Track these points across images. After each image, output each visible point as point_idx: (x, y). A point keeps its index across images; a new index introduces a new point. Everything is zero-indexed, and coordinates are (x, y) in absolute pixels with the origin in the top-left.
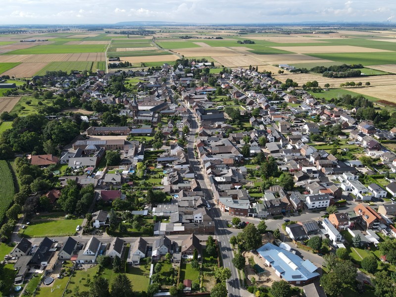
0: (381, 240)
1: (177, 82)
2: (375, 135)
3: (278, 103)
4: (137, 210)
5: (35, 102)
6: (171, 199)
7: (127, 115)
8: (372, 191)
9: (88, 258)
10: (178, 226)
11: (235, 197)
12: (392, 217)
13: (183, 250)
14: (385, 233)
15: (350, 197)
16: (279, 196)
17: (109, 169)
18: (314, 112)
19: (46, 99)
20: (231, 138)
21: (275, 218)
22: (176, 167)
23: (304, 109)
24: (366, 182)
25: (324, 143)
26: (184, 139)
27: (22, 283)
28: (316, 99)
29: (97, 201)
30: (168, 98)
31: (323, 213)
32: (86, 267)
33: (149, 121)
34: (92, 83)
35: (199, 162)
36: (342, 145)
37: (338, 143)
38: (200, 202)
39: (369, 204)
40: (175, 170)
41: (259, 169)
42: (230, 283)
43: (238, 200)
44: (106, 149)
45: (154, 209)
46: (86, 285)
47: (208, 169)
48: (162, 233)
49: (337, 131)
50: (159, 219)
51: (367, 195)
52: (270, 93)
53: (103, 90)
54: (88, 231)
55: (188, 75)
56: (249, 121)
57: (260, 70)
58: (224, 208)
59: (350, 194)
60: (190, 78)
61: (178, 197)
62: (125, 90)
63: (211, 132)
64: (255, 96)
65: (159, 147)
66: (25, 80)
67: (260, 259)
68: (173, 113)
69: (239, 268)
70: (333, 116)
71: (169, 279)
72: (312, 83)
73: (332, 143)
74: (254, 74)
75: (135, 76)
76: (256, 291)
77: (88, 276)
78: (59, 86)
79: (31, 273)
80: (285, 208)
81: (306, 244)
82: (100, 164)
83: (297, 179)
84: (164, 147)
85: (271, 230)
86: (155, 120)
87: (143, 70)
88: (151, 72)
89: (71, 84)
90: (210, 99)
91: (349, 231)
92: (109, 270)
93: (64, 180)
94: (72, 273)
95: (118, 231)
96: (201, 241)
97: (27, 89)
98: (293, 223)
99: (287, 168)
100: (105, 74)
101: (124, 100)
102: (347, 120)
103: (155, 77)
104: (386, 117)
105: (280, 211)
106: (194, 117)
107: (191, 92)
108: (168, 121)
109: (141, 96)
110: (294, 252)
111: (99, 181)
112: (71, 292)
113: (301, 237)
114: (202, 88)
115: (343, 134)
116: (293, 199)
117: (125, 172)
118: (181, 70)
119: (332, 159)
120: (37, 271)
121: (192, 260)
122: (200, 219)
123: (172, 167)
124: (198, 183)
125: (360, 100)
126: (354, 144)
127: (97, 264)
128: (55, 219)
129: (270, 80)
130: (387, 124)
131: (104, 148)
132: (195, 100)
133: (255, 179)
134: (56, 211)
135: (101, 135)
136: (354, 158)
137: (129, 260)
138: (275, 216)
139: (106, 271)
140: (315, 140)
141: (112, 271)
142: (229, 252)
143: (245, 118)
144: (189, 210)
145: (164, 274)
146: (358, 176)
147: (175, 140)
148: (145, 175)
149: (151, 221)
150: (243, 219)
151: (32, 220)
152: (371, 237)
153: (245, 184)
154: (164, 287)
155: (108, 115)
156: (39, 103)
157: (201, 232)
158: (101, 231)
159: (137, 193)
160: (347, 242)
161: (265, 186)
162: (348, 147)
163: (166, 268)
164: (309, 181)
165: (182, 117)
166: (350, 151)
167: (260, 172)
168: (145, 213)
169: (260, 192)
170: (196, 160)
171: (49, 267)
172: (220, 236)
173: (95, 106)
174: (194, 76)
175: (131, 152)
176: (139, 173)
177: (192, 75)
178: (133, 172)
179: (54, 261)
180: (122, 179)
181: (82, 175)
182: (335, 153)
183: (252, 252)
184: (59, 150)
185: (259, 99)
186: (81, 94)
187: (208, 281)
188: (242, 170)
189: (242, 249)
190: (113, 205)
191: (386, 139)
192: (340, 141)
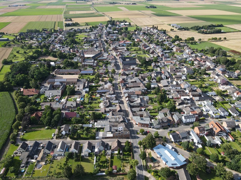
0: (222, 142)
1: (108, 37)
2: (225, 75)
3: (169, 53)
4: (85, 124)
5: (22, 51)
6: (105, 117)
7: (78, 61)
8: (221, 112)
9: (60, 153)
10: (109, 134)
11: (141, 116)
12: (230, 128)
13: (112, 148)
14: (225, 138)
15: (207, 116)
16: (167, 115)
17: (69, 98)
18: (191, 59)
19: (28, 49)
20: (140, 77)
21: (164, 129)
22: (107, 96)
23: (184, 56)
24: (217, 106)
25: (195, 80)
26: (112, 77)
27: (24, 168)
28: (193, 49)
29: (63, 118)
30: (102, 49)
31: (191, 126)
32: (59, 158)
33: (91, 65)
34: (55, 38)
35: (121, 92)
36: (206, 81)
37: (203, 80)
38: (121, 119)
39: (218, 120)
40: (107, 98)
41: (156, 97)
42: (138, 168)
43: (143, 118)
44: (66, 84)
45: (96, 123)
46: (59, 169)
47: (126, 98)
48: (100, 138)
49: (203, 73)
50: (99, 130)
51: (217, 114)
52: (165, 45)
53: (63, 43)
54: (59, 137)
55: (115, 32)
56: (151, 65)
57: (159, 28)
58: (135, 123)
59: (207, 113)
60: (116, 34)
61: (109, 115)
62: (76, 43)
63: (128, 73)
64: (155, 48)
65: (97, 83)
66: (14, 36)
67: (154, 154)
68: (106, 59)
69: (143, 159)
70: (202, 62)
71: (104, 165)
72: (191, 39)
73: (199, 80)
74: (155, 31)
75: (81, 32)
76: (152, 172)
77: (61, 163)
78: (36, 40)
79: (29, 162)
80: (170, 123)
81: (180, 145)
82: (63, 94)
83: (178, 104)
84: (101, 83)
85: (161, 136)
86: (95, 65)
87: (87, 28)
88: (91, 30)
89: (43, 38)
90: (128, 49)
91: (205, 137)
92: (71, 160)
93: (43, 105)
94: (52, 162)
95: (75, 137)
96: (122, 143)
97: (16, 42)
98: (174, 132)
99: (173, 97)
100: (63, 31)
101: (76, 50)
102: (210, 64)
103: (94, 34)
104: (233, 63)
105: (167, 125)
106: (118, 62)
107: (116, 44)
108: (103, 65)
109: (86, 47)
110: (173, 150)
111: (63, 105)
112: (52, 172)
113: (178, 141)
114: (123, 41)
115: (207, 74)
116: (175, 117)
117: (78, 100)
118: (110, 28)
119: (199, 91)
120: (32, 160)
121: (117, 154)
122: (122, 130)
123: (105, 96)
124: (120, 107)
125: (219, 51)
126: (212, 81)
127: (65, 156)
128: (40, 129)
129: (165, 36)
130: (234, 67)
131: (65, 84)
132: (119, 50)
133: (153, 103)
134: (40, 124)
135: (63, 74)
136: (212, 90)
137: (82, 154)
138: (164, 128)
139: (70, 160)
140: (190, 78)
141: (73, 161)
142: (138, 149)
143: (149, 63)
144: (116, 124)
145: (102, 162)
146: (213, 102)
147: (107, 78)
148: (90, 101)
149: (94, 131)
150: (146, 129)
151: (27, 130)
152: (217, 141)
153: (147, 107)
154: (102, 170)
155: (66, 61)
156: (24, 52)
157: (122, 137)
158: (66, 137)
159: (85, 113)
160: (203, 143)
161: (159, 108)
162: (209, 82)
163: (103, 159)
164: (185, 105)
165: (111, 62)
166: (210, 85)
167: (156, 99)
168: (91, 126)
169: (156, 112)
170: (119, 91)
171: (39, 159)
172: (133, 140)
173: (59, 55)
174: (118, 33)
175: (81, 87)
176: (86, 101)
177: (117, 32)
178: (83, 99)
179: (41, 155)
180: (77, 104)
181: (53, 101)
182: (201, 87)
183: (150, 149)
184: (39, 85)
185: (157, 49)
186: (50, 46)
187: (126, 166)
188: (146, 98)
189: (145, 148)
190: (72, 121)
191: (232, 77)
192: (204, 79)
